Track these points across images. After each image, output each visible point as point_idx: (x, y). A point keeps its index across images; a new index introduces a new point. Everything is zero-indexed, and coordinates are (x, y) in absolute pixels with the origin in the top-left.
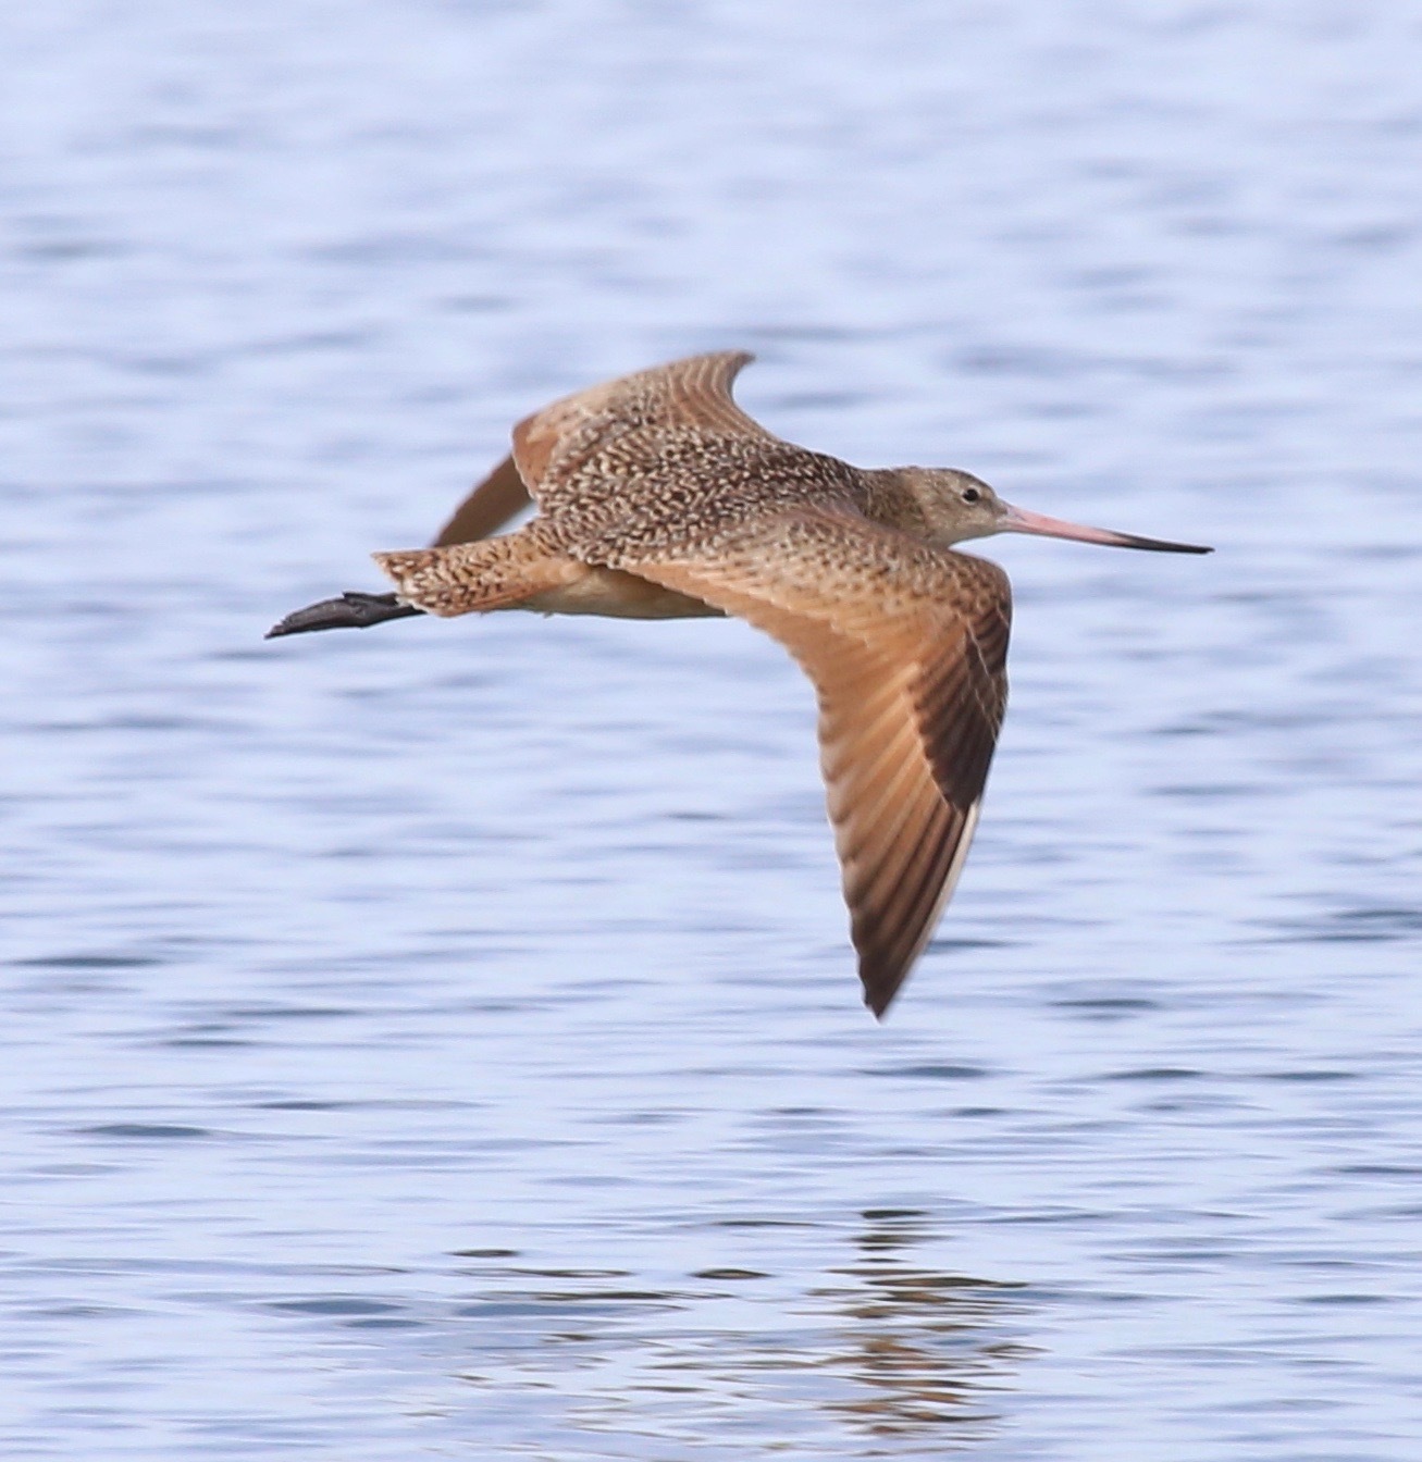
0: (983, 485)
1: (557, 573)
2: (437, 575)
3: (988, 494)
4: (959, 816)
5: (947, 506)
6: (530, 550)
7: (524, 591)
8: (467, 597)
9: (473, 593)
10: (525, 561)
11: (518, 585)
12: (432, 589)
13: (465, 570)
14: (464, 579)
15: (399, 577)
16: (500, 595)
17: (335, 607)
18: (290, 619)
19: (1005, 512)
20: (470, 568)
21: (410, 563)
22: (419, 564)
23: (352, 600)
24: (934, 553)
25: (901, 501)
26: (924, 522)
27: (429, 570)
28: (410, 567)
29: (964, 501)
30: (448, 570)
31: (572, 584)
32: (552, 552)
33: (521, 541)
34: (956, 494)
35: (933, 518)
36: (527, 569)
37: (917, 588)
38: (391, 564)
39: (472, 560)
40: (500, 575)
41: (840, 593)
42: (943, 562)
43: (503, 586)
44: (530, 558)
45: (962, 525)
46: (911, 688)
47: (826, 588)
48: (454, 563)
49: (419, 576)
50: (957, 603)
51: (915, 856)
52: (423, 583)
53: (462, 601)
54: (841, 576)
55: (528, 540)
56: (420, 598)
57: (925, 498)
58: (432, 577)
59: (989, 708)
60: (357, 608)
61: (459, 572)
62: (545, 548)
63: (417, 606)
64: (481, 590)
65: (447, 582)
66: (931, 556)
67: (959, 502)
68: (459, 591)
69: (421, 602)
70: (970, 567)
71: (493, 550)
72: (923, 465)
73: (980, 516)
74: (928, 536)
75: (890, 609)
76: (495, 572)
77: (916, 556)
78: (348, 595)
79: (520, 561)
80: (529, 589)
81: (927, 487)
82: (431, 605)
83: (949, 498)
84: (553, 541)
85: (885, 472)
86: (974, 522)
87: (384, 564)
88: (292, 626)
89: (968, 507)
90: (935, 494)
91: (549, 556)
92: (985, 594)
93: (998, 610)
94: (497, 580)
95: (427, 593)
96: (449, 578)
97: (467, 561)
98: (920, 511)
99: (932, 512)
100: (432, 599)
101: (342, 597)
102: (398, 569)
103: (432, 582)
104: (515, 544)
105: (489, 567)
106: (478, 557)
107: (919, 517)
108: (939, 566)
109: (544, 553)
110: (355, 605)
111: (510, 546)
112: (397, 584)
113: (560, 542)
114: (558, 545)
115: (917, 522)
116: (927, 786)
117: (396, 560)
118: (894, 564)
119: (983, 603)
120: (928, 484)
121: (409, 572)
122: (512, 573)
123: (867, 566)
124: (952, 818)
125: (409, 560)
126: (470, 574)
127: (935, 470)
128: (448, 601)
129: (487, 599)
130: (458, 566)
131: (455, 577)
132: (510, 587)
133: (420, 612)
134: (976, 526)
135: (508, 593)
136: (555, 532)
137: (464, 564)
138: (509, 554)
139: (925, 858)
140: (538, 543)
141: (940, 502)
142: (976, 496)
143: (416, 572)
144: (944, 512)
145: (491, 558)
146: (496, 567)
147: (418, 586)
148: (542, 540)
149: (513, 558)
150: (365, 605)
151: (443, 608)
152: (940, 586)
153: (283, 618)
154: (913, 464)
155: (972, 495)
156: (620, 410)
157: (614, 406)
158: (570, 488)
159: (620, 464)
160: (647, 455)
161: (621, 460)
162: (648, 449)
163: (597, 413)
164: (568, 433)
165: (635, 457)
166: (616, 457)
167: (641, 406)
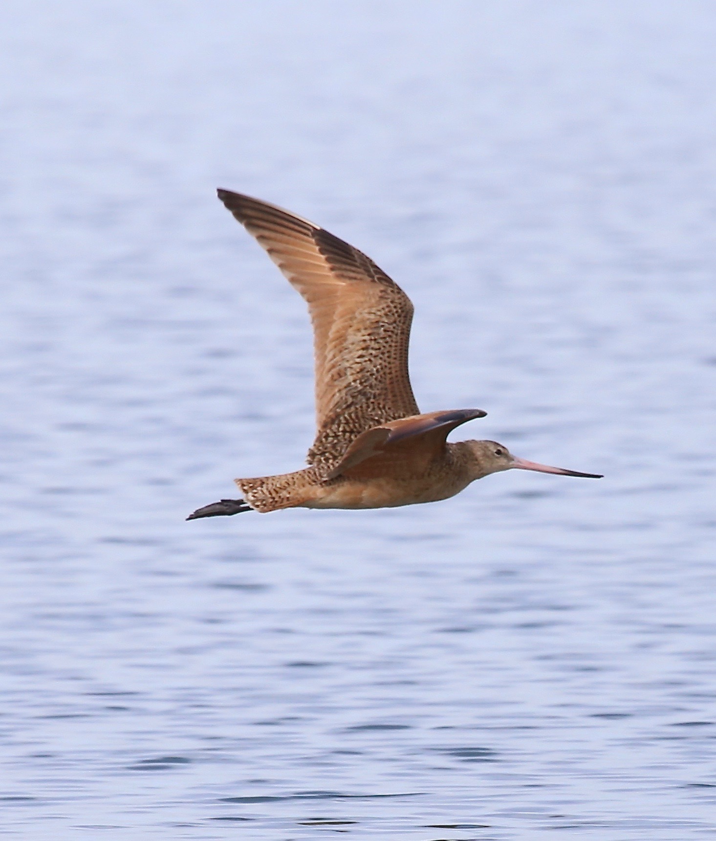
0: (503, 447)
1: (315, 493)
2: (262, 491)
3: (506, 452)
5: (488, 457)
6: (304, 482)
7: (299, 501)
8: (274, 503)
9: (276, 501)
10: (301, 487)
11: (297, 498)
12: (260, 498)
13: (275, 490)
14: (274, 495)
15: (246, 491)
16: (288, 502)
17: (218, 506)
18: (197, 512)
19: (513, 460)
20: (278, 489)
21: (251, 485)
22: (255, 486)
23: (225, 503)
25: (468, 456)
26: (478, 465)
27: (259, 488)
28: (251, 487)
29: (496, 454)
30: (267, 489)
31: (321, 498)
32: (313, 483)
33: (300, 477)
34: (492, 452)
35: (482, 462)
36: (302, 491)
38: (243, 485)
39: (278, 486)
40: (289, 493)
43: (290, 499)
44: (304, 486)
45: (495, 465)
48: (270, 486)
49: (255, 491)
52: (256, 495)
53: (270, 505)
55: (303, 477)
56: (253, 503)
57: (479, 453)
58: (260, 492)
60: (227, 507)
61: (272, 491)
62: (310, 481)
63: (251, 507)
64: (280, 500)
65: (266, 496)
67: (493, 455)
68: (271, 500)
69: (253, 504)
71: (287, 481)
72: (477, 439)
73: (503, 461)
74: (480, 471)
76: (288, 491)
78: (223, 501)
79: (299, 487)
80: (301, 500)
81: (480, 449)
82: (257, 506)
83: (489, 453)
84: (314, 478)
85: (461, 443)
86: (500, 464)
87: (240, 486)
88: (198, 515)
89: (497, 458)
90: (483, 452)
91: (312, 485)
94: (288, 496)
95: (257, 500)
96: (267, 493)
97: (276, 485)
98: (476, 460)
99: (482, 460)
100: (259, 503)
101: (220, 501)
102: (245, 488)
103: (260, 495)
104: (297, 479)
105: (285, 489)
106: (281, 484)
107: (476, 462)
109: (310, 484)
110: (227, 505)
111: (295, 480)
112: (245, 495)
113: (317, 479)
114: (316, 480)
115: (475, 465)
117: (245, 484)
120: (480, 447)
121: (250, 489)
122: (295, 492)
125: (250, 483)
126: (277, 492)
127: (483, 441)
128: (265, 505)
129: (282, 504)
130: (272, 488)
131: (270, 494)
132: (293, 499)
133: (252, 509)
134: (500, 466)
135: (291, 502)
136: (315, 473)
137: (274, 487)
138: (294, 483)
140: (308, 478)
141: (485, 455)
142: (501, 452)
143: (253, 490)
144: (487, 460)
145: (286, 485)
146: (289, 489)
147: (254, 496)
148: (309, 477)
149: (296, 485)
150: (230, 506)
151: (262, 508)
153: (194, 511)
154: (473, 438)
155: (499, 452)
156: (365, 384)
157: (363, 381)
158: (324, 439)
159: (348, 429)
160: (360, 426)
161: (349, 426)
162: (362, 422)
163: (355, 381)
164: (340, 391)
165: (355, 427)
166: (347, 423)
167: (373, 384)
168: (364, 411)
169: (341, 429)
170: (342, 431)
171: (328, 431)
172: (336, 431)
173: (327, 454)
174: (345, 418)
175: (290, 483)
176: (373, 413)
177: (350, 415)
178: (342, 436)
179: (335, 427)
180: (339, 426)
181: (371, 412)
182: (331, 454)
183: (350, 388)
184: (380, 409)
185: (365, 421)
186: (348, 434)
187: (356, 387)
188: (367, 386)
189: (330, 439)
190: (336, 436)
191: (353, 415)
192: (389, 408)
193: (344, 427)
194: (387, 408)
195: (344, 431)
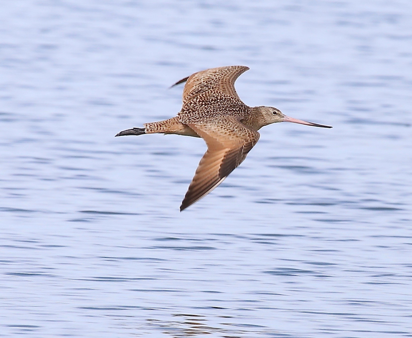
0: (279, 111)
1: (178, 127)
3: (279, 113)
4: (220, 179)
6: (174, 122)
13: (160, 125)
19: (284, 117)
24: (246, 129)
25: (258, 114)
26: (263, 118)
32: (179, 123)
34: (271, 112)
37: (238, 135)
40: (166, 127)
41: (221, 134)
42: (246, 131)
44: (174, 124)
45: (272, 119)
46: (226, 152)
47: (219, 132)
50: (245, 139)
51: (206, 184)
52: (151, 126)
54: (223, 130)
57: (264, 113)
59: (238, 160)
60: (136, 131)
66: (245, 129)
67: (272, 114)
70: (252, 132)
74: (264, 121)
75: (231, 139)
77: (241, 129)
78: (134, 128)
79: (171, 124)
83: (269, 113)
86: (276, 119)
88: (121, 134)
89: (274, 115)
90: (266, 112)
92: (252, 138)
93: (253, 142)
96: (156, 126)
99: (266, 116)
108: (245, 131)
109: (177, 123)
111: (171, 121)
112: (146, 127)
116: (217, 172)
118: (236, 130)
119: (250, 140)
120: (265, 110)
123: (230, 129)
124: (218, 179)
127: (268, 107)
139: (208, 185)
140: (176, 120)
141: (267, 114)
144: (268, 116)
152: (244, 135)
153: (119, 132)
155: (275, 113)
156: (208, 83)
157: (207, 81)
158: (189, 105)
159: (201, 101)
160: (207, 99)
161: (202, 100)
162: (209, 97)
163: (204, 82)
164: (196, 85)
165: (205, 100)
166: (201, 98)
167: (212, 83)
168: (210, 94)
169: (198, 100)
170: (198, 101)
171: (192, 101)
172: (195, 101)
173: (190, 110)
174: (200, 96)
175: (168, 122)
176: (214, 94)
177: (202, 95)
178: (198, 103)
179: (195, 100)
180: (197, 100)
181: (213, 94)
182: (192, 110)
183: (201, 84)
184: (218, 93)
185: (210, 97)
186: (201, 103)
187: (204, 84)
188: (209, 83)
189: (192, 105)
190: (195, 103)
191: (204, 95)
192: (222, 93)
193: (199, 100)
194: (221, 93)
195: (199, 101)
